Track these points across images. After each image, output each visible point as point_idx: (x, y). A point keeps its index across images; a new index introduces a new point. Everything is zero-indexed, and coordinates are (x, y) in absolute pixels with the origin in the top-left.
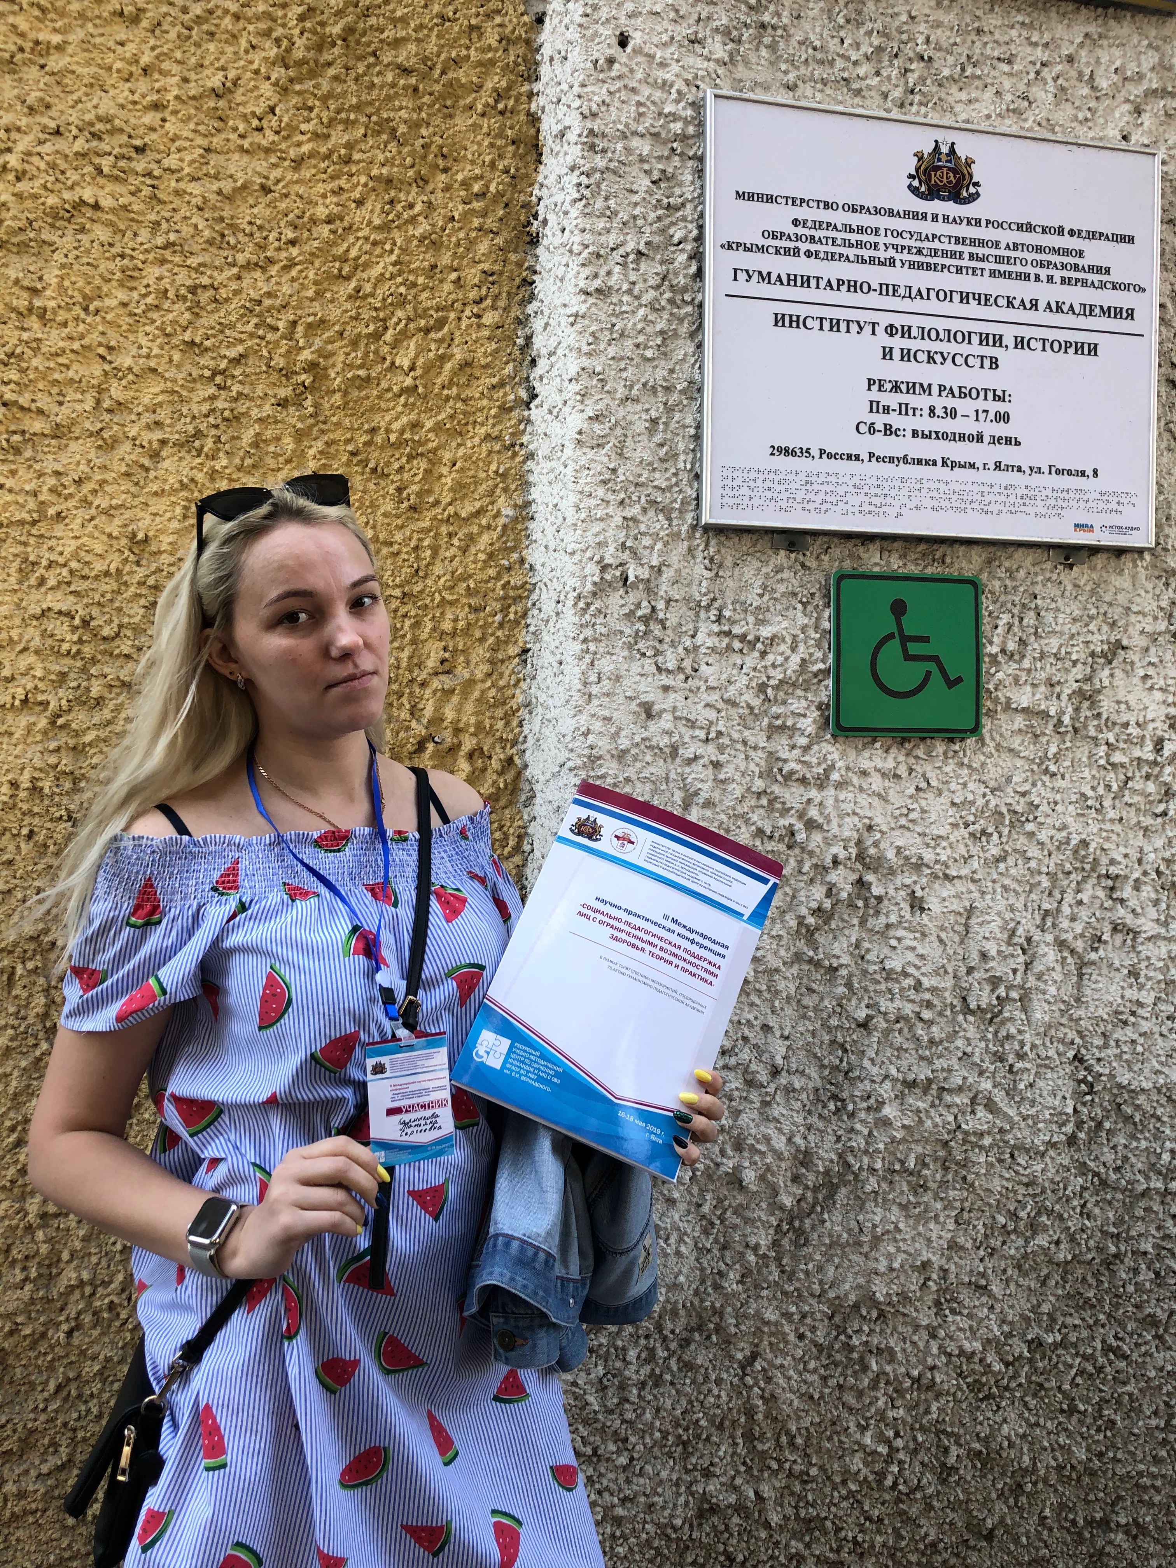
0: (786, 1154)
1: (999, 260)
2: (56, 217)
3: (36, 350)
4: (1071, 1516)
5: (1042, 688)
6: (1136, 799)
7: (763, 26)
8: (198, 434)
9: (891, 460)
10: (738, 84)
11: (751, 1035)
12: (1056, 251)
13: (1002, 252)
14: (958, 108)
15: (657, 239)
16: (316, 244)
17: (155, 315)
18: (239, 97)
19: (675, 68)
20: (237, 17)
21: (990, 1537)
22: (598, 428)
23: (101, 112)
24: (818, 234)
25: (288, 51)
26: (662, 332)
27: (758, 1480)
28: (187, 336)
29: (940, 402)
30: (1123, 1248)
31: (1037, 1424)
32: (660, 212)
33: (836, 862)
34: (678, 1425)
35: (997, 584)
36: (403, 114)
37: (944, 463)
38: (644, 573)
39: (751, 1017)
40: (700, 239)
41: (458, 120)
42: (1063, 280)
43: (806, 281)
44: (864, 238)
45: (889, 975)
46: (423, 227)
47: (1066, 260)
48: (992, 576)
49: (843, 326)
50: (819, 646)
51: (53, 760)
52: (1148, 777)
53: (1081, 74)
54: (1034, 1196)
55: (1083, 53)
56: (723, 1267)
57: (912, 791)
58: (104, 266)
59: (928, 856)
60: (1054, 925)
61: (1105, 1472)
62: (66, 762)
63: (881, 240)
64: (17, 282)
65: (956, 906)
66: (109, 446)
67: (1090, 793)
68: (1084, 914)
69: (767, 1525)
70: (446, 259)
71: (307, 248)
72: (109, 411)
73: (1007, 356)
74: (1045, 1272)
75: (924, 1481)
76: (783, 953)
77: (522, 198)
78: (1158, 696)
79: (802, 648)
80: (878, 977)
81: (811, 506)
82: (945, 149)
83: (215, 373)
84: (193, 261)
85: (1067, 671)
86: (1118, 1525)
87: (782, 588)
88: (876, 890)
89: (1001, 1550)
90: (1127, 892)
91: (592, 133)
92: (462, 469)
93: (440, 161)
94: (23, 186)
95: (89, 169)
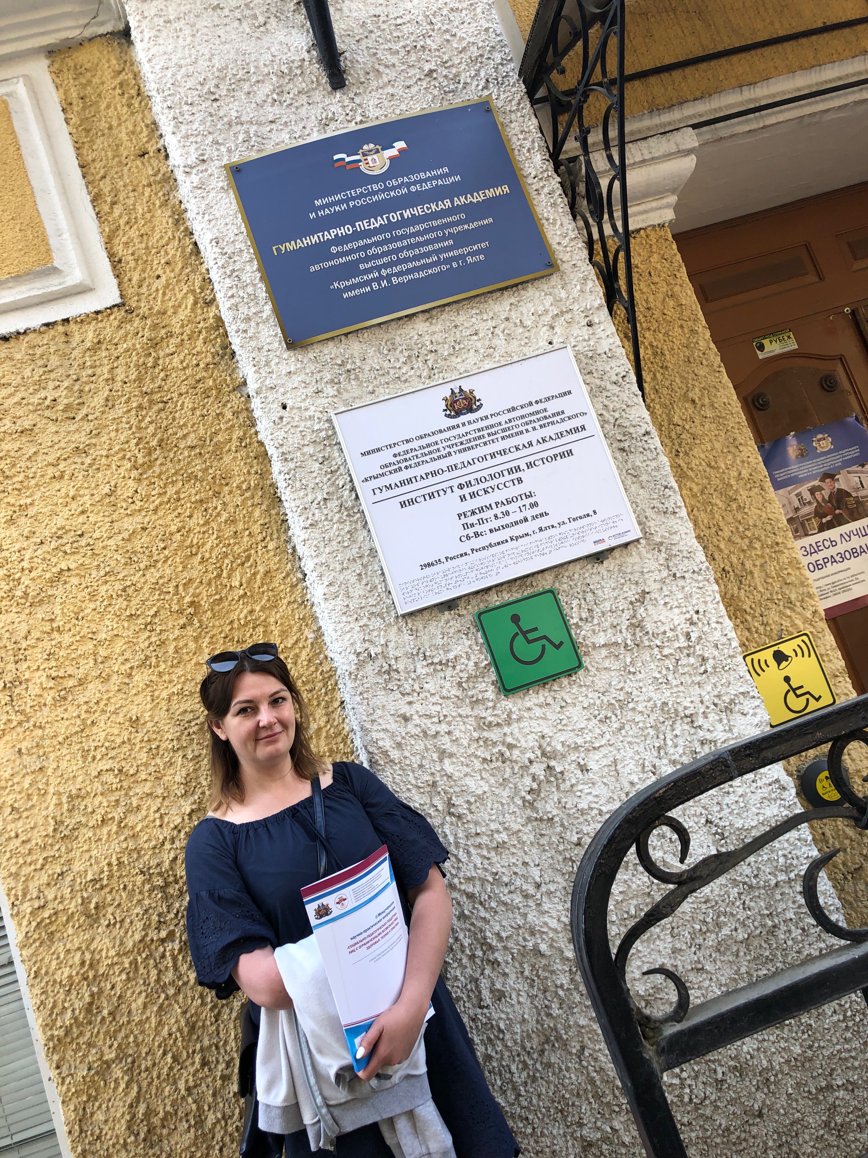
0: (559, 929)
1: (504, 430)
2: (52, 582)
3: (60, 648)
4: (806, 1089)
5: (610, 631)
6: (686, 669)
7: (349, 371)
8: (147, 658)
9: (484, 548)
10: (346, 403)
11: (517, 871)
12: (532, 414)
13: (505, 426)
14: (458, 366)
15: (331, 490)
16: (176, 544)
17: (110, 609)
18: (119, 492)
19: (313, 408)
20: (107, 456)
21: (760, 1115)
22: (332, 589)
23: (58, 526)
24: (407, 456)
25: (135, 462)
26: (349, 532)
27: (611, 1120)
28: (128, 613)
29: (498, 511)
30: (776, 921)
31: (764, 1040)
32: (329, 476)
33: (531, 762)
34: (554, 1101)
35: (565, 586)
36: (198, 467)
37: (512, 539)
38: (379, 650)
39: (514, 861)
40: (351, 481)
41: (225, 459)
42: (541, 426)
43: (410, 481)
44: (432, 448)
45: (582, 812)
46: (225, 516)
47: (538, 416)
48: (561, 583)
49: (436, 494)
50: (481, 653)
51: (124, 845)
52: (688, 655)
53: (515, 324)
54: (712, 907)
55: (513, 313)
56: (547, 1002)
57: (559, 709)
58: (80, 596)
59: (580, 741)
60: (666, 754)
61: (817, 1057)
62: (131, 845)
63: (440, 446)
64: (43, 619)
65: (605, 762)
66: (106, 680)
67: (658, 676)
68: (680, 741)
69: (624, 1144)
70: (240, 526)
71: (172, 548)
72: (102, 663)
73: (525, 475)
74: (735, 949)
75: (708, 1093)
76: (519, 820)
77: (268, 482)
78: (676, 611)
79: (472, 657)
80: (576, 815)
81: (451, 586)
82: (457, 391)
83: (146, 625)
84: (120, 576)
85: (620, 616)
86: (838, 1086)
87: (452, 631)
88: (559, 769)
89: (771, 1121)
90: (700, 721)
91: (283, 453)
92: (281, 624)
93: (223, 482)
94: (34, 574)
95: (61, 554)
